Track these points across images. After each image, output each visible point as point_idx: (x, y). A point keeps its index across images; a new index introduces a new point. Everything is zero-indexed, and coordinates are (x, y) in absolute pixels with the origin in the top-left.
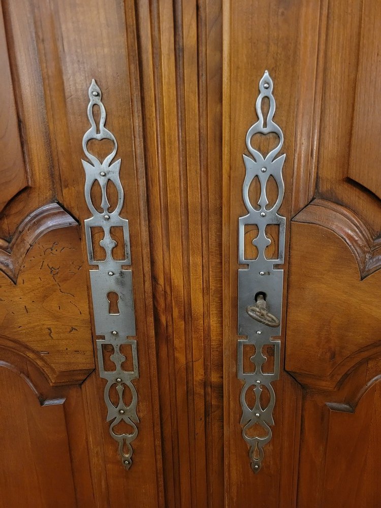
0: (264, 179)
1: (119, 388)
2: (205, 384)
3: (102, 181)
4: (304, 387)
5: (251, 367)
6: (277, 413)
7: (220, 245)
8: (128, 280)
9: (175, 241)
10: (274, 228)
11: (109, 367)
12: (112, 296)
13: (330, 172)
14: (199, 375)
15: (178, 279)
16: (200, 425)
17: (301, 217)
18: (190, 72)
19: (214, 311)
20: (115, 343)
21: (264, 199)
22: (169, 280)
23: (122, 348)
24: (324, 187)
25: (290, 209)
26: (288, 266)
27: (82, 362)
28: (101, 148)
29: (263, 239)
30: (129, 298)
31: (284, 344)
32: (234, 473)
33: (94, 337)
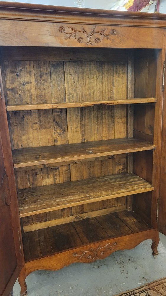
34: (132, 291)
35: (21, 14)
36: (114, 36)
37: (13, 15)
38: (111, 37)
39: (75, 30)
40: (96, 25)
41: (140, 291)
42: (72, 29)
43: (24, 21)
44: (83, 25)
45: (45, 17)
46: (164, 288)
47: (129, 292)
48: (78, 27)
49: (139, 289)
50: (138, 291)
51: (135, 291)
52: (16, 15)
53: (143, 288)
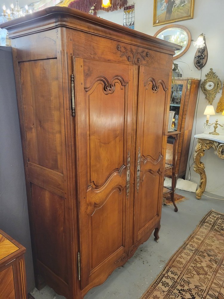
3: (129, 161)
5: (138, 179)
7: (135, 165)
10: (139, 162)
13: (141, 155)
14: (132, 183)
16: (132, 190)
21: (139, 159)
23: (129, 181)
26: (140, 166)
27: (125, 185)
28: (129, 157)
30: (129, 175)
33: (126, 181)
34: (161, 274)
36: (148, 58)
39: (127, 49)
41: (166, 272)
42: (125, 48)
46: (178, 263)
47: (160, 277)
48: (129, 47)
49: (164, 270)
50: (164, 273)
51: (163, 273)
53: (166, 269)
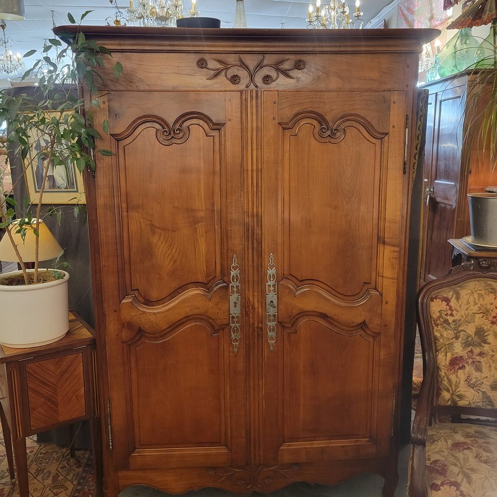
0: (271, 274)
1: (235, 328)
2: (258, 327)
3: (235, 275)
4: (283, 326)
5: (270, 321)
6: (277, 334)
7: (262, 290)
8: (240, 299)
9: (251, 289)
10: (274, 286)
11: (233, 322)
12: (235, 303)
13: (286, 272)
14: (256, 325)
15: (251, 299)
16: (256, 340)
17: (280, 283)
18: (255, 252)
19: (260, 307)
20: (235, 316)
21: (272, 279)
22: (249, 299)
23: (237, 317)
24: (285, 276)
25: (278, 281)
26: (278, 294)
27: (226, 322)
28: (235, 268)
29: (272, 288)
30: (239, 303)
31: (278, 314)
32: (266, 353)
33: (229, 314)
35: (134, 42)
36: (300, 71)
37: (120, 45)
38: (295, 73)
39: (225, 64)
40: (266, 54)
42: (220, 62)
43: (138, 53)
44: (241, 55)
45: (173, 45)
48: (232, 59)
52: (124, 45)
